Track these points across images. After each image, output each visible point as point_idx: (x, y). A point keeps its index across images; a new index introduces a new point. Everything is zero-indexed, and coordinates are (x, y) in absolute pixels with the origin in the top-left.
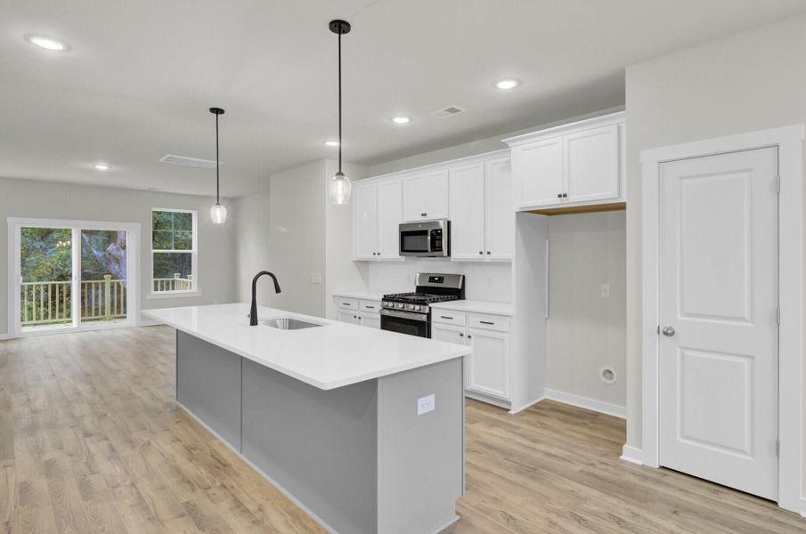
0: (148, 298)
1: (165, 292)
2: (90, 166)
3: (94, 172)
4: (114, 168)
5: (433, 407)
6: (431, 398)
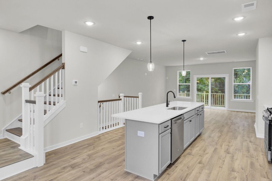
0: (231, 101)
1: (238, 99)
2: (199, 59)
3: (200, 61)
4: (205, 59)
5: (143, 136)
6: (143, 133)
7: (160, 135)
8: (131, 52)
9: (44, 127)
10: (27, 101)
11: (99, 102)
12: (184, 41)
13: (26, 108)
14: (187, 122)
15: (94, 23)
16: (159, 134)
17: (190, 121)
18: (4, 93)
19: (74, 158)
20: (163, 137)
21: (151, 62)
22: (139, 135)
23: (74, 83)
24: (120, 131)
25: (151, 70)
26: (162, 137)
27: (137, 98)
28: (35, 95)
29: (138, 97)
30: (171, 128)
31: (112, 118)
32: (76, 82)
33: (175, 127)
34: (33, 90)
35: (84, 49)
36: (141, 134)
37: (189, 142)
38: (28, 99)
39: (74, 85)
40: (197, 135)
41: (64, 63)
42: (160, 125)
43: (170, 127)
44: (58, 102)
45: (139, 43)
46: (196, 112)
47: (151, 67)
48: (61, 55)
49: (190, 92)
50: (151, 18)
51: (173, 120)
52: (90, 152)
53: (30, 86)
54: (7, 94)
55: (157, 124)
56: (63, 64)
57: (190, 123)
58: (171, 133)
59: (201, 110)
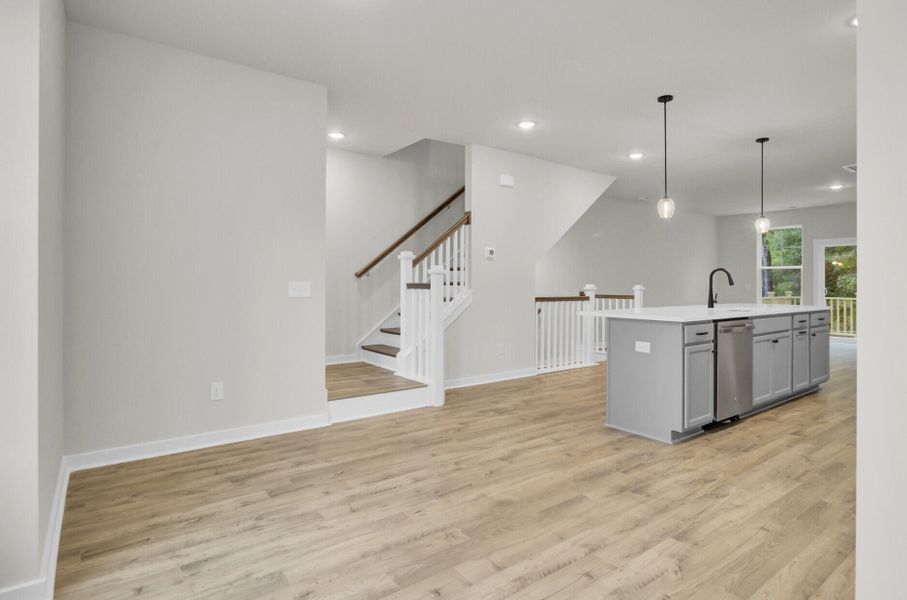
5: (648, 351)
6: (648, 345)
7: (686, 348)
8: (614, 178)
9: (445, 331)
10: (410, 286)
11: (538, 299)
12: (762, 140)
13: (408, 299)
14: (763, 341)
15: (536, 123)
16: (685, 345)
17: (776, 341)
18: (359, 275)
19: (496, 402)
20: (695, 355)
21: (666, 197)
22: (637, 349)
23: (487, 254)
24: (587, 373)
25: (666, 216)
26: (692, 353)
27: (631, 300)
28: (429, 272)
29: (632, 297)
30: (715, 341)
31: (579, 318)
32: (492, 252)
33: (726, 341)
34: (417, 266)
35: (507, 179)
36: (643, 347)
37: (769, 395)
38: (411, 282)
39: (488, 259)
40: (799, 386)
41: (470, 213)
42: (686, 327)
43: (711, 336)
44: (451, 300)
45: (636, 156)
46: (797, 325)
47: (666, 209)
48: (462, 190)
49: (800, 295)
50: (665, 99)
51: (719, 324)
52: (526, 398)
53: (414, 257)
54: (364, 277)
55: (679, 323)
56: (466, 213)
57: (773, 347)
58: (715, 353)
59: (815, 322)
